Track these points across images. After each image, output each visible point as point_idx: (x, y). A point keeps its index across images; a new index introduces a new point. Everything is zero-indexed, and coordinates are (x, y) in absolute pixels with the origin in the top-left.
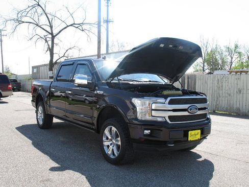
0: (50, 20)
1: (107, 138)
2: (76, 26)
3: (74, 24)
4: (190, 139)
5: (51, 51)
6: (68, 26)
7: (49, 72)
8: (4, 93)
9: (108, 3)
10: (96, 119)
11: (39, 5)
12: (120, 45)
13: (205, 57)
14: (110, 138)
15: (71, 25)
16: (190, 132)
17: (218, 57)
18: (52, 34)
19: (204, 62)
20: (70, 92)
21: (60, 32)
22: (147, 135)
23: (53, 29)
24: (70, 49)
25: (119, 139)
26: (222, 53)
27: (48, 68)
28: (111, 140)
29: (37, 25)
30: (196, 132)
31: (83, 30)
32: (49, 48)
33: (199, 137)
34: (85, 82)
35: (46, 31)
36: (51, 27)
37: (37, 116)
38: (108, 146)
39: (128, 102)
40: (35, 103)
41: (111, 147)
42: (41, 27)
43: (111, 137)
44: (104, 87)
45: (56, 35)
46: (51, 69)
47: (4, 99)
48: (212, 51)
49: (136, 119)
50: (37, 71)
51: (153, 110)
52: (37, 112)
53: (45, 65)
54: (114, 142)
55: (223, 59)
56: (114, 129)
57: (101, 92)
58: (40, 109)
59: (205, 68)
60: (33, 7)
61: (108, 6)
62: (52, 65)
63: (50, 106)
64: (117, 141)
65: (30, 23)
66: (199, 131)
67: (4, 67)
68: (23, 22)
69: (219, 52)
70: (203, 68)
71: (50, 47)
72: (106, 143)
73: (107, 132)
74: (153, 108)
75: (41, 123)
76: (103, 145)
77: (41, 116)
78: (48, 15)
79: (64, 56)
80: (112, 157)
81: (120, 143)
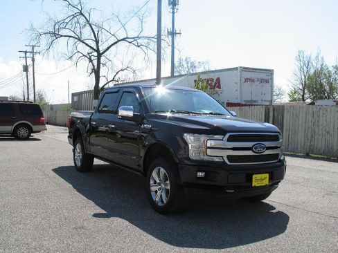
0: (96, 33)
1: (155, 182)
2: (130, 40)
3: (127, 38)
4: (255, 184)
5: (97, 72)
6: (119, 41)
7: (94, 101)
8: (35, 128)
9: (173, 9)
10: (142, 159)
11: (81, 14)
12: (189, 65)
13: (305, 82)
14: (158, 181)
15: (123, 39)
16: (254, 176)
17: (324, 81)
18: (98, 51)
19: (304, 89)
20: (113, 126)
21: (108, 48)
22: (201, 178)
23: (99, 44)
24: (122, 70)
25: (168, 182)
26: (330, 76)
27: (92, 95)
28: (159, 184)
29: (79, 39)
30: (263, 176)
31: (138, 46)
32: (94, 69)
33: (266, 182)
34: (131, 114)
35: (90, 47)
36: (97, 42)
37: (74, 156)
38: (156, 192)
39: (179, 138)
40: (72, 140)
41: (159, 192)
42: (84, 42)
43: (160, 180)
44: (152, 120)
45: (103, 53)
46: (96, 97)
47: (35, 135)
48: (315, 73)
49: (188, 159)
50: (79, 99)
51: (209, 148)
52: (74, 151)
53: (88, 92)
54: (163, 186)
55: (331, 84)
56: (162, 170)
57: (150, 126)
58: (78, 147)
59: (307, 96)
60: (74, 16)
61: (173, 13)
62: (97, 91)
63: (89, 144)
64: (166, 185)
65: (70, 37)
66: (267, 175)
67: (37, 93)
68: (62, 36)
69: (325, 74)
70: (303, 96)
71: (96, 67)
72: (153, 188)
73: (154, 174)
74: (208, 145)
75: (79, 164)
76: (150, 191)
77: (79, 156)
78: (93, 27)
79: (113, 80)
80: (160, 204)
81: (169, 187)
